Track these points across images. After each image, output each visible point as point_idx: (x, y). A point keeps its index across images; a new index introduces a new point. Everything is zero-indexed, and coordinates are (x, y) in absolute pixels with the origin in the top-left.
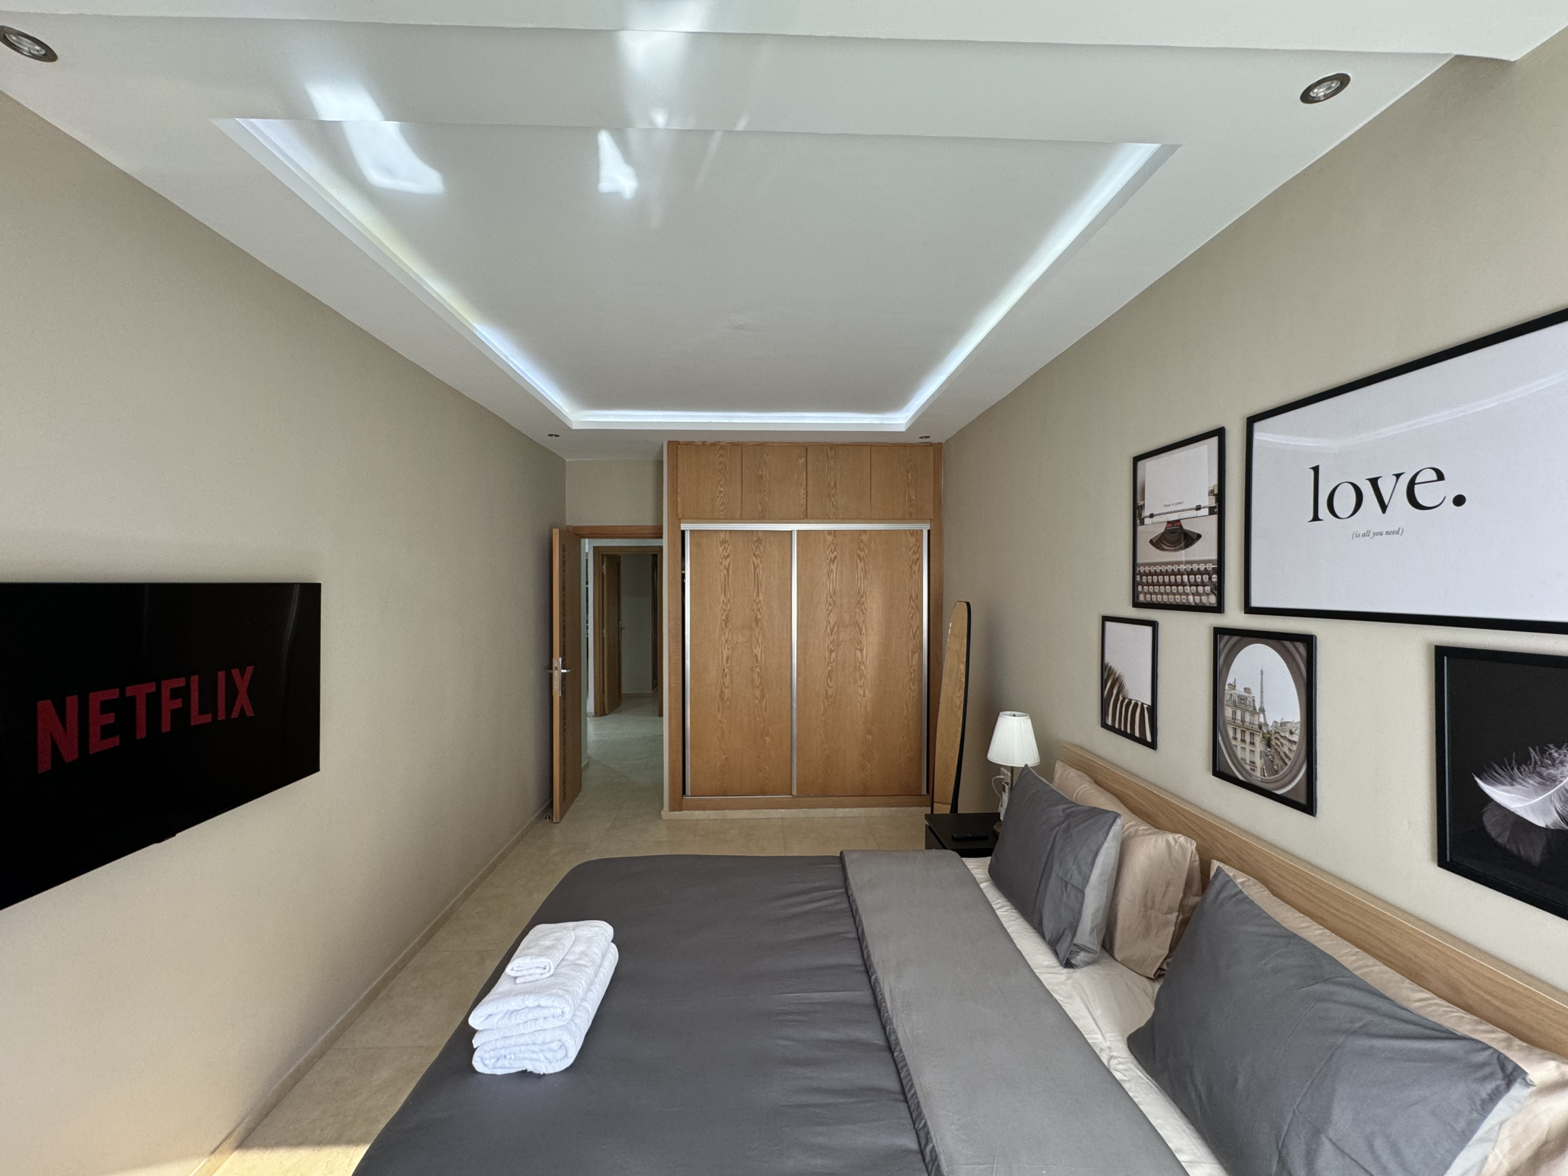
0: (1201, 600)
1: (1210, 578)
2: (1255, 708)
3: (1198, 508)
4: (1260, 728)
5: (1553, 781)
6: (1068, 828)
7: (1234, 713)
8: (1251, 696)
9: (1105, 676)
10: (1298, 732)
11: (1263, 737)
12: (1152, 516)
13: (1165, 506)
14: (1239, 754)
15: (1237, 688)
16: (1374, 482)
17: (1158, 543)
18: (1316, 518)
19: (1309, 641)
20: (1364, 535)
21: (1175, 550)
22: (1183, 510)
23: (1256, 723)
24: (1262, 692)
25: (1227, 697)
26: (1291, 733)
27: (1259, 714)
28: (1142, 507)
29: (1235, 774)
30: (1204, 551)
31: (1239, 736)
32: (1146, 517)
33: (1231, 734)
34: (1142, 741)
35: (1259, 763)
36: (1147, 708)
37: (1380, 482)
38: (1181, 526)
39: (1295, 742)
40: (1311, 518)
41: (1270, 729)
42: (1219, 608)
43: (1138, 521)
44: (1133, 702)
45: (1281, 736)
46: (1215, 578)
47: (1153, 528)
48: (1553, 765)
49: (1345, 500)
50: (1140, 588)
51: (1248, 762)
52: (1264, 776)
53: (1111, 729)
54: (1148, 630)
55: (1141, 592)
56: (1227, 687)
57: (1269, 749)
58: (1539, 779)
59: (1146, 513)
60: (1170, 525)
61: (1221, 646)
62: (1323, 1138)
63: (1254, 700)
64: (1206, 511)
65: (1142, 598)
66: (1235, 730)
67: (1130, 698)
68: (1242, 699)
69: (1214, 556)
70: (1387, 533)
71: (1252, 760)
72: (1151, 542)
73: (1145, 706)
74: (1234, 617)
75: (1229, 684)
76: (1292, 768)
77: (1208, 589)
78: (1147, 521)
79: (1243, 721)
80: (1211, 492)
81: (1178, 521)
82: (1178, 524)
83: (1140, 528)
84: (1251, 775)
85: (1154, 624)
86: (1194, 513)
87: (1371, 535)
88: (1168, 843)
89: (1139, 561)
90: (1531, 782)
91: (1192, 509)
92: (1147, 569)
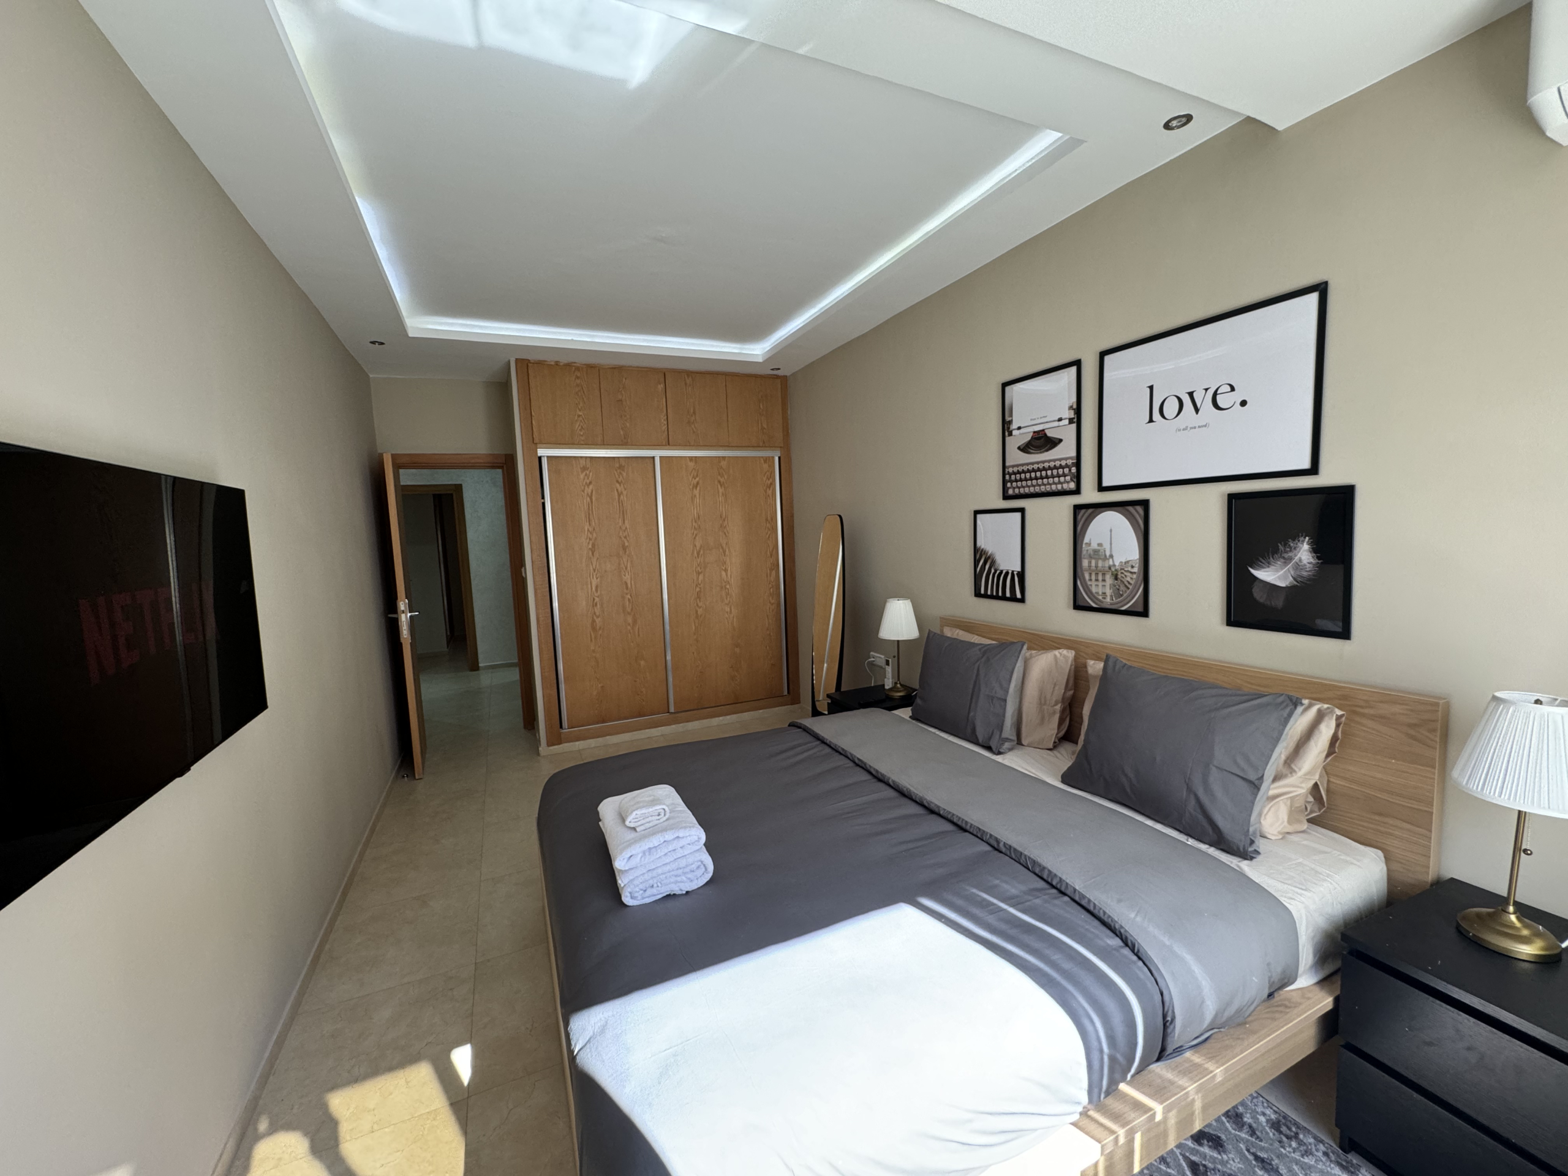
0: (1062, 487)
1: (1070, 470)
2: (1105, 556)
3: (1060, 420)
4: (1110, 568)
5: (1291, 559)
6: (988, 660)
7: (1090, 562)
8: (1103, 548)
9: (978, 557)
10: (1137, 565)
11: (1112, 574)
12: (1019, 428)
13: (1031, 420)
14: (1094, 590)
15: (1092, 545)
16: (1191, 394)
17: (1025, 449)
18: (1151, 420)
19: (1145, 504)
20: (1184, 430)
21: (1041, 453)
22: (1047, 422)
23: (1107, 565)
24: (1111, 544)
25: (1084, 552)
26: (1132, 567)
27: (1108, 559)
28: (1010, 422)
29: (1090, 604)
30: (1065, 451)
31: (1093, 577)
32: (1014, 429)
33: (1087, 577)
34: (1013, 599)
35: (1109, 592)
36: (1017, 574)
37: (1195, 394)
38: (1045, 434)
39: (1135, 573)
40: (1148, 420)
41: (1117, 567)
42: (1077, 491)
43: (1007, 434)
44: (1004, 572)
45: (1125, 571)
46: (1074, 470)
47: (1021, 437)
48: (1291, 551)
49: (1171, 408)
50: (1009, 485)
51: (1100, 593)
52: (1113, 600)
53: (985, 596)
54: (1018, 515)
55: (1009, 488)
56: (1084, 546)
57: (1116, 582)
58: (1282, 560)
59: (1014, 426)
60: (1036, 434)
61: (1079, 517)
62: (1211, 766)
63: (1105, 551)
64: (1067, 422)
65: (1011, 492)
66: (1090, 574)
67: (1001, 568)
68: (1096, 552)
69: (1074, 454)
70: (1199, 427)
71: (1104, 591)
72: (1019, 448)
73: (1015, 573)
74: (1089, 495)
75: (1086, 543)
76: (1132, 592)
77: (1068, 478)
78: (1014, 433)
79: (1096, 567)
80: (1071, 408)
81: (1043, 430)
82: (1043, 432)
83: (1008, 439)
84: (1102, 602)
85: (1022, 510)
86: (1056, 424)
87: (1189, 429)
88: (1055, 656)
89: (1007, 464)
90: (1279, 563)
91: (1054, 421)
92: (1015, 469)
